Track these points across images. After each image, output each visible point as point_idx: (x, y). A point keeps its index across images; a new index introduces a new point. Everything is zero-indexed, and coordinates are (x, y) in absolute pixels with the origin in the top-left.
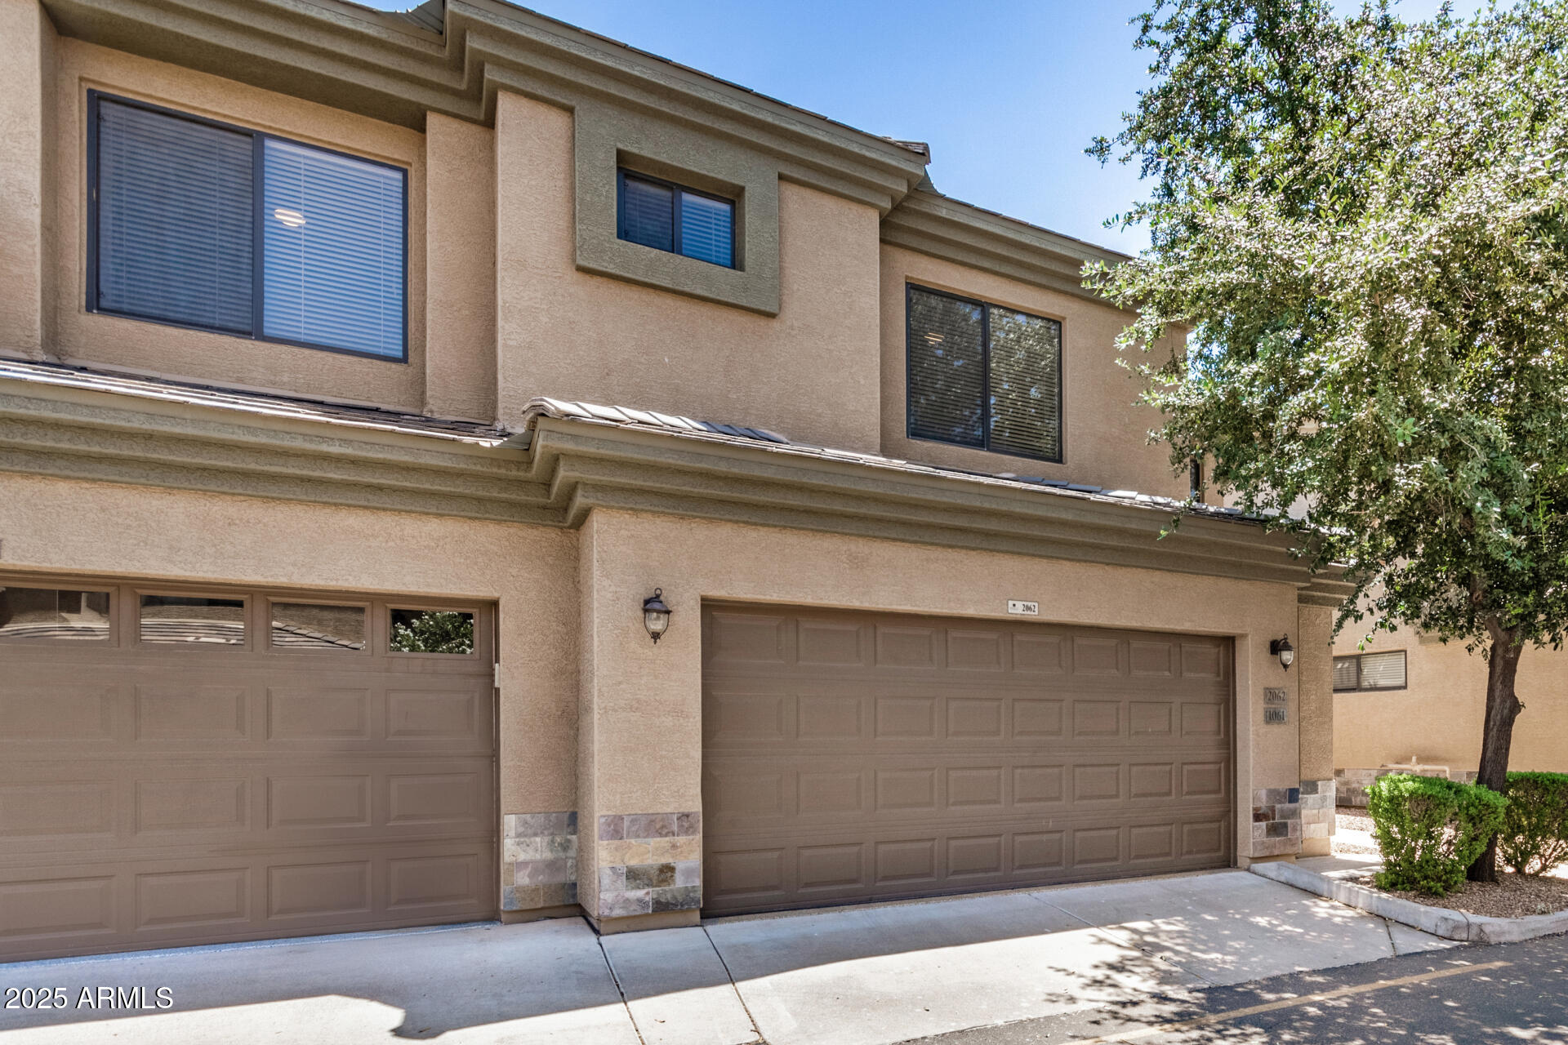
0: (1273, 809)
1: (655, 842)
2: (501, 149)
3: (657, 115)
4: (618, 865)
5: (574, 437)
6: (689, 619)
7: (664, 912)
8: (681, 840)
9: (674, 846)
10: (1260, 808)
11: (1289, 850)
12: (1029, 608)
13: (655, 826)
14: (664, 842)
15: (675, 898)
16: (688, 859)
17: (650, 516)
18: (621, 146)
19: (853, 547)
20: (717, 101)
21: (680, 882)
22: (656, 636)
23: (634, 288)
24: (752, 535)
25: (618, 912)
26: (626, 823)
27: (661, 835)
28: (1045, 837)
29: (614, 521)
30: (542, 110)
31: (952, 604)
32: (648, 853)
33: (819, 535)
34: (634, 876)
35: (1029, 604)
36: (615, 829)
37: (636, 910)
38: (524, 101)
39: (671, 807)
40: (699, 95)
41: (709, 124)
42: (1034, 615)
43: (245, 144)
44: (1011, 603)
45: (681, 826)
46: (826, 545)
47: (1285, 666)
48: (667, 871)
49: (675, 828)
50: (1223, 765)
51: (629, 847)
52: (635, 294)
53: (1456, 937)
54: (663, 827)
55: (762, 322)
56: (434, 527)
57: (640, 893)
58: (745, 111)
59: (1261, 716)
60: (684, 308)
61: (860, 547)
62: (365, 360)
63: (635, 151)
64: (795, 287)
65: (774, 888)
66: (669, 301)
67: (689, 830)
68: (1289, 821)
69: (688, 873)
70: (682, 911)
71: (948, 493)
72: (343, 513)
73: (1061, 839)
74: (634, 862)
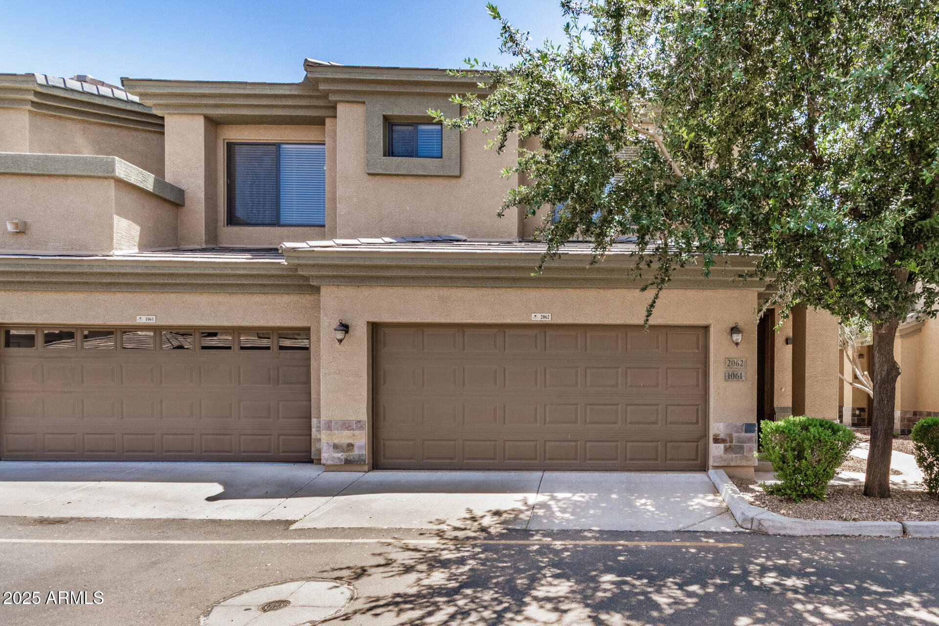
0: (730, 436)
1: (346, 433)
2: (338, 129)
3: (400, 94)
4: (330, 442)
5: (298, 258)
6: (361, 333)
7: (349, 464)
8: (357, 432)
9: (354, 435)
10: (718, 435)
11: (744, 463)
12: (545, 317)
13: (346, 426)
14: (350, 433)
15: (354, 458)
16: (361, 441)
17: (344, 287)
18: (384, 113)
19: (441, 292)
20: (422, 79)
21: (356, 452)
22: (340, 341)
23: (394, 178)
24: (390, 291)
25: (330, 462)
26: (333, 424)
27: (348, 430)
28: (566, 444)
29: (329, 291)
30: (355, 106)
31: (498, 318)
32: (343, 437)
33: (423, 288)
34: (336, 447)
35: (545, 315)
36: (329, 427)
37: (337, 462)
38: (347, 104)
39: (352, 417)
40: (413, 79)
41: (422, 91)
42: (548, 320)
43: (273, 148)
44: (533, 315)
45: (357, 426)
46: (427, 293)
47: (737, 344)
48: (350, 446)
49: (354, 427)
50: (700, 407)
51: (334, 434)
52: (394, 180)
53: (744, 526)
54: (349, 426)
55: (454, 181)
56: (286, 299)
57: (339, 455)
58: (436, 80)
59: (721, 375)
60: (416, 182)
61: (445, 292)
62: (312, 228)
63: (391, 114)
64: (471, 159)
65: (412, 458)
66: (409, 180)
67: (361, 428)
68: (745, 445)
69: (360, 448)
70: (356, 464)
71: (479, 261)
72: (255, 296)
73: (576, 446)
74: (336, 441)
